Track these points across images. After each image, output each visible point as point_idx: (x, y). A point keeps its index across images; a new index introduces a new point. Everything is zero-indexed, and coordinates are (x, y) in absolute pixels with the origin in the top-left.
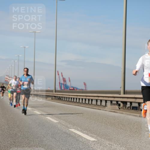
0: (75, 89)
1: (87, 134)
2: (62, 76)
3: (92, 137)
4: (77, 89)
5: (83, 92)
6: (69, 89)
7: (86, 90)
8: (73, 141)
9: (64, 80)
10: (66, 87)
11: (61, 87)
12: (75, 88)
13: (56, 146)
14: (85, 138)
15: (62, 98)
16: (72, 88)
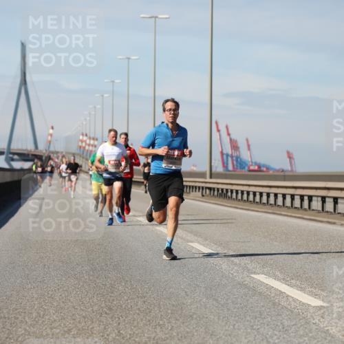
0: (265, 169)
1: (302, 289)
2: (229, 134)
3: (316, 296)
4: (268, 169)
5: (285, 178)
6: (246, 168)
7: (292, 171)
8: (263, 306)
9: (234, 145)
10: (240, 163)
11: (225, 165)
12: (264, 166)
13: (219, 319)
14: (295, 300)
15: (229, 194)
16: (256, 168)
